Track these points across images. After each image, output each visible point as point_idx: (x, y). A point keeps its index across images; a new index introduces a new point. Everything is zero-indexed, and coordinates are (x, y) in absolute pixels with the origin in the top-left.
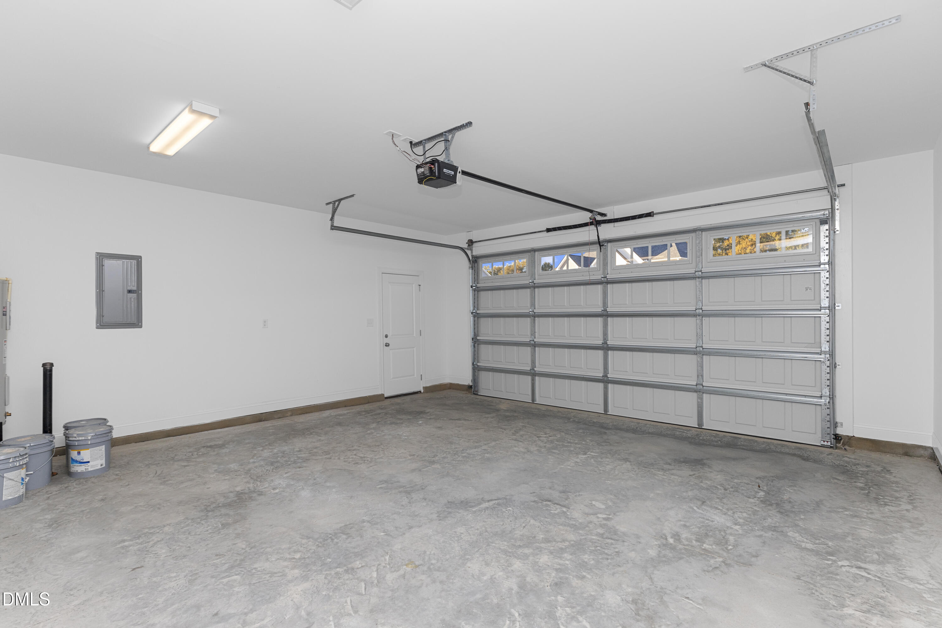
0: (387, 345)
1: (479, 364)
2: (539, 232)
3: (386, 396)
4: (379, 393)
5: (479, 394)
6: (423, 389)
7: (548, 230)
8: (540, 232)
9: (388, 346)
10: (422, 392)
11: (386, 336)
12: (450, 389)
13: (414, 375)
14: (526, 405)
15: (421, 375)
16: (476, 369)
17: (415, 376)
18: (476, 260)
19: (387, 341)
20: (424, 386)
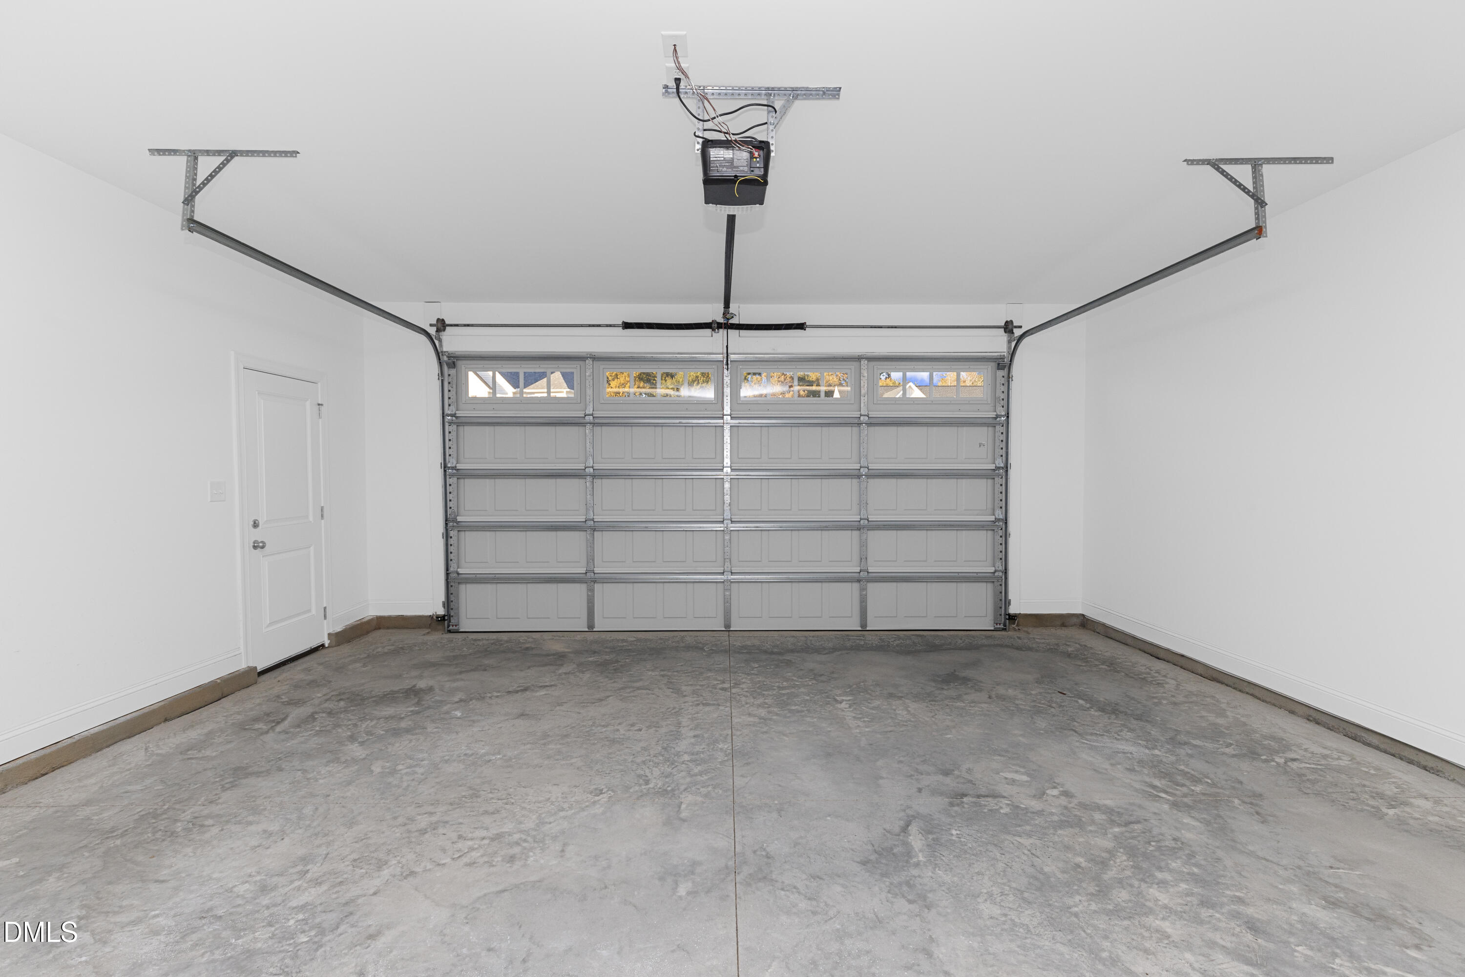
0: (258, 546)
1: (460, 571)
2: (607, 326)
3: (259, 669)
4: (243, 665)
5: (461, 630)
6: (329, 639)
7: (627, 326)
8: (610, 326)
9: (263, 547)
10: (327, 646)
11: (256, 525)
12: (380, 628)
13: (309, 611)
14: (579, 637)
15: (325, 608)
16: (452, 581)
17: (314, 612)
18: (454, 363)
19: (258, 535)
20: (331, 631)
